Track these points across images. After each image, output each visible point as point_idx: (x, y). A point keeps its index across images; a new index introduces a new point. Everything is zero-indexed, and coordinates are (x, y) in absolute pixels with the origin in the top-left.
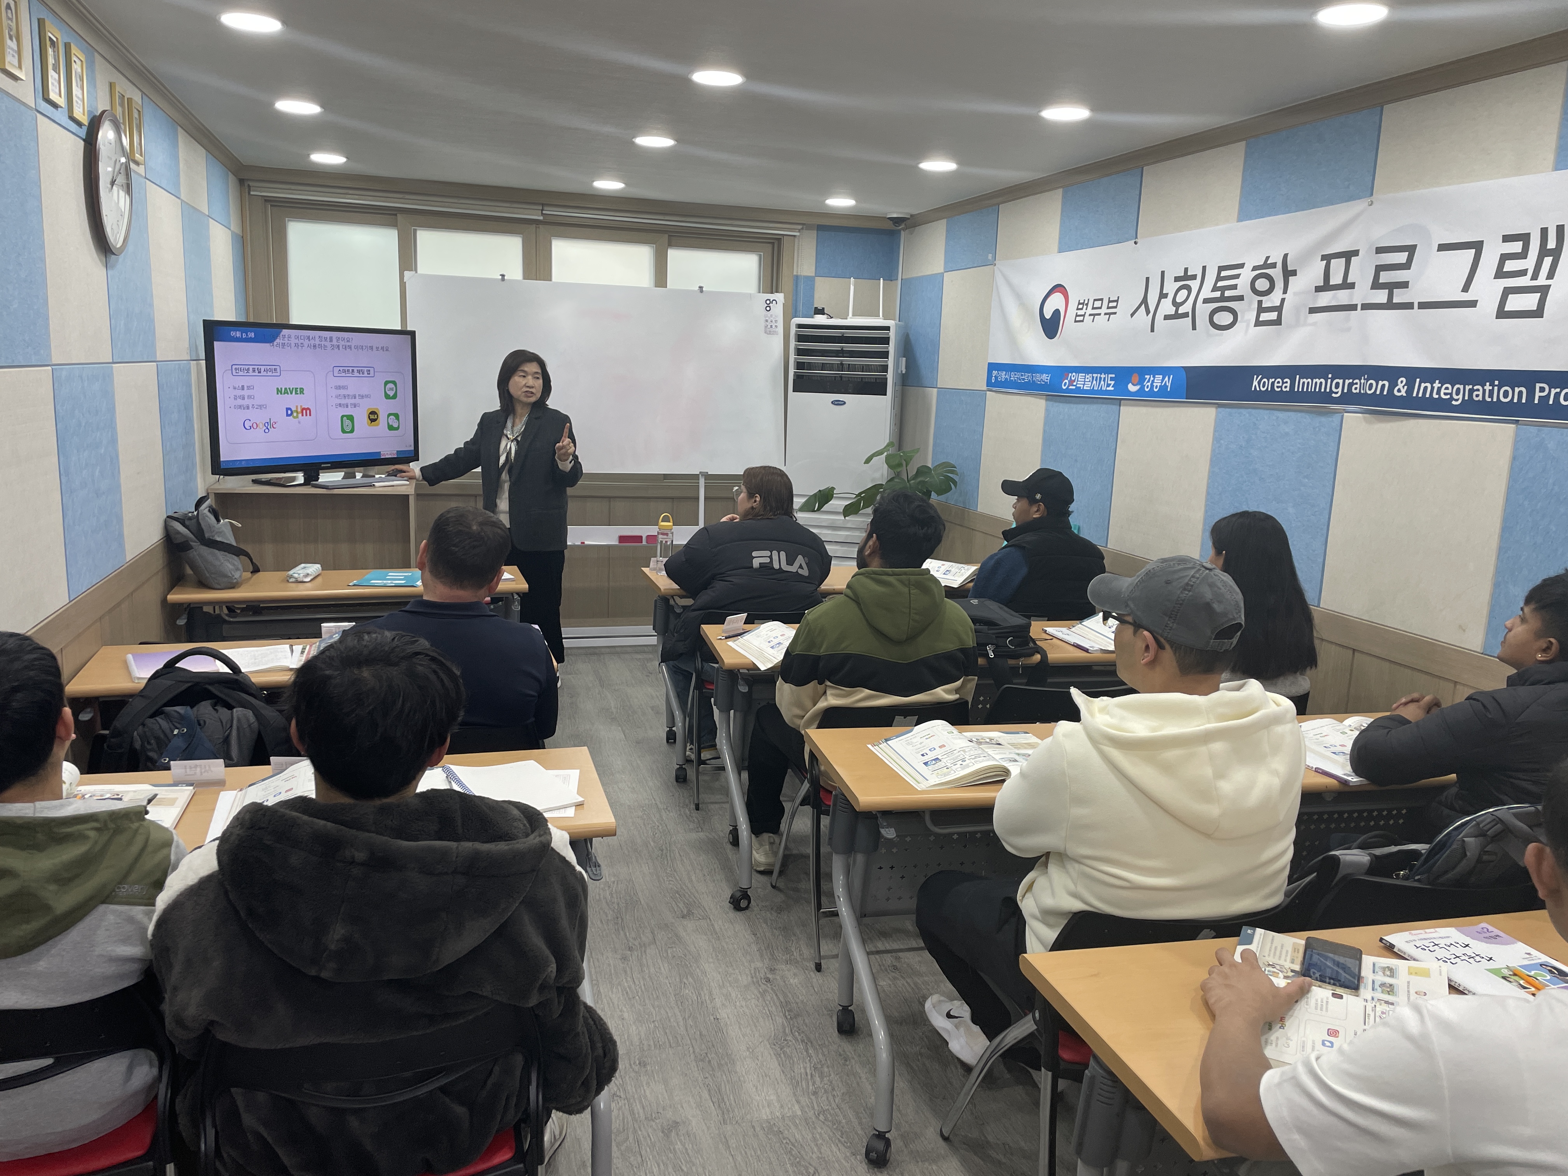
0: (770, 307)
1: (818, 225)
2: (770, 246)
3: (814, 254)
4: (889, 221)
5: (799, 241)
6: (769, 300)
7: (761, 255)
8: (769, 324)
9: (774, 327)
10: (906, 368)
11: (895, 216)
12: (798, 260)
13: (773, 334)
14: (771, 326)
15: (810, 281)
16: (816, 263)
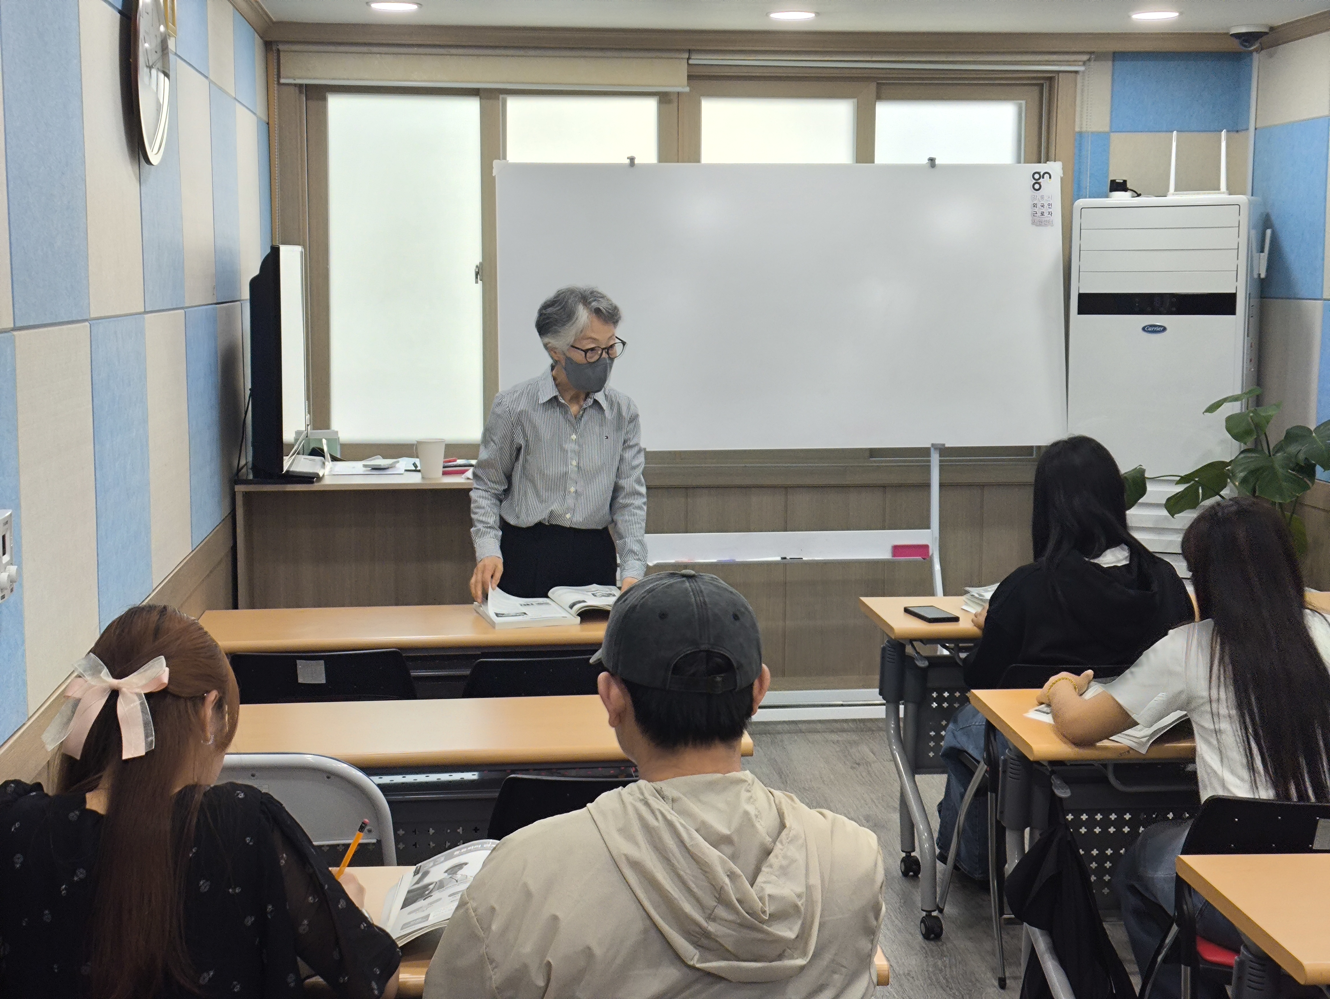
0: (1039, 184)
1: (1114, 53)
2: (1036, 90)
3: (1109, 97)
4: (1234, 39)
5: (1083, 79)
6: (1039, 173)
7: (1021, 103)
8: (1039, 210)
9: (1045, 214)
10: (1267, 270)
11: (1243, 30)
12: (1082, 108)
13: (1046, 225)
14: (1042, 214)
15: (1103, 139)
16: (1112, 112)
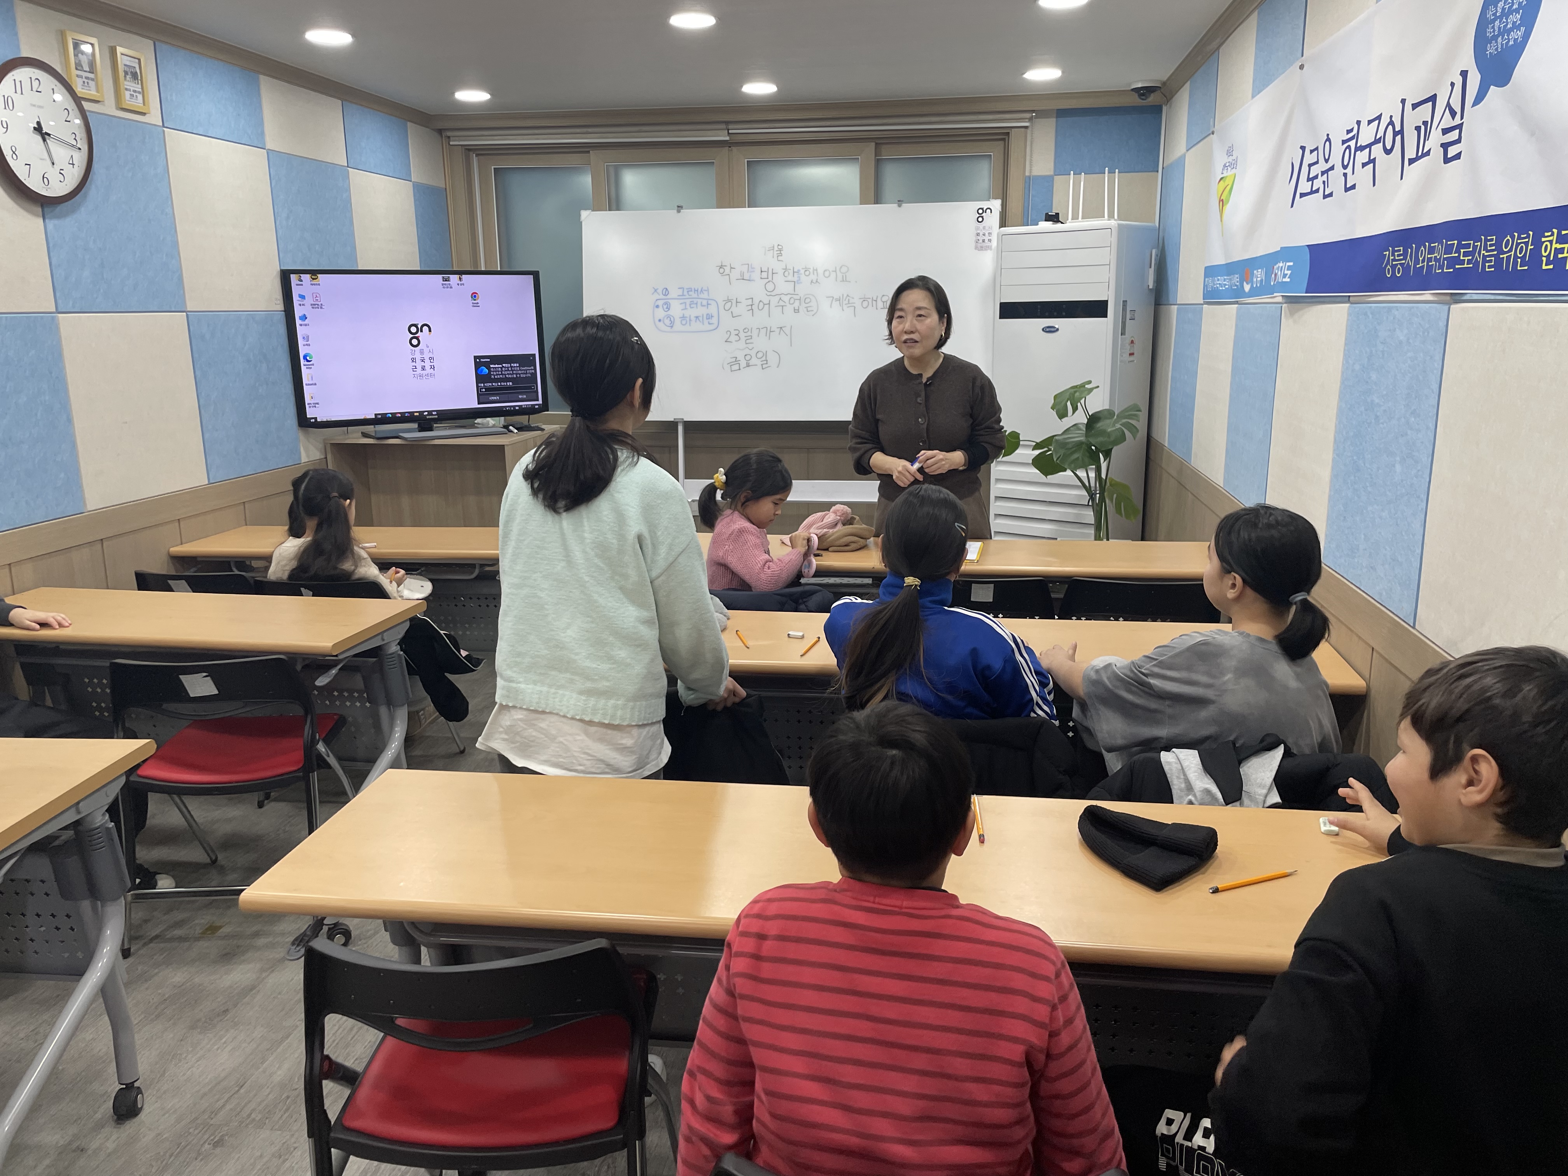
0: (982, 217)
1: (1058, 110)
2: (1002, 143)
3: (1053, 145)
5: (1031, 133)
6: (982, 209)
7: (991, 155)
8: (981, 238)
9: (986, 241)
11: (1140, 85)
12: (1030, 157)
13: (986, 250)
14: (984, 241)
15: (1048, 181)
16: (1055, 158)
